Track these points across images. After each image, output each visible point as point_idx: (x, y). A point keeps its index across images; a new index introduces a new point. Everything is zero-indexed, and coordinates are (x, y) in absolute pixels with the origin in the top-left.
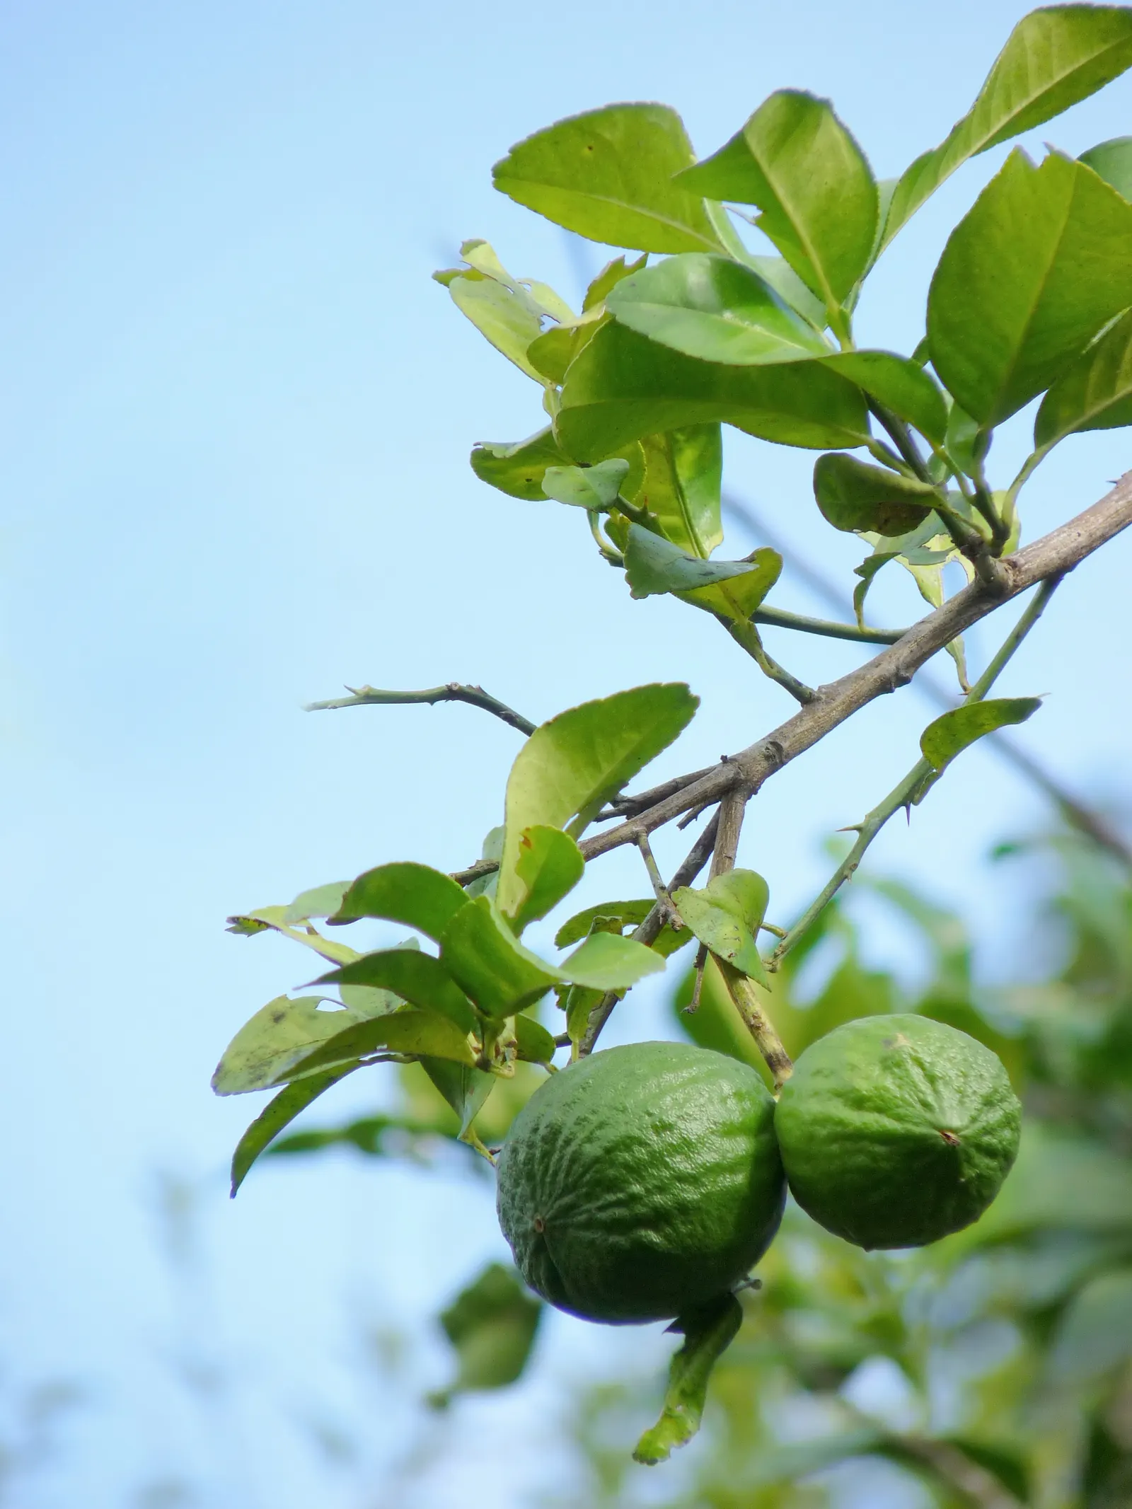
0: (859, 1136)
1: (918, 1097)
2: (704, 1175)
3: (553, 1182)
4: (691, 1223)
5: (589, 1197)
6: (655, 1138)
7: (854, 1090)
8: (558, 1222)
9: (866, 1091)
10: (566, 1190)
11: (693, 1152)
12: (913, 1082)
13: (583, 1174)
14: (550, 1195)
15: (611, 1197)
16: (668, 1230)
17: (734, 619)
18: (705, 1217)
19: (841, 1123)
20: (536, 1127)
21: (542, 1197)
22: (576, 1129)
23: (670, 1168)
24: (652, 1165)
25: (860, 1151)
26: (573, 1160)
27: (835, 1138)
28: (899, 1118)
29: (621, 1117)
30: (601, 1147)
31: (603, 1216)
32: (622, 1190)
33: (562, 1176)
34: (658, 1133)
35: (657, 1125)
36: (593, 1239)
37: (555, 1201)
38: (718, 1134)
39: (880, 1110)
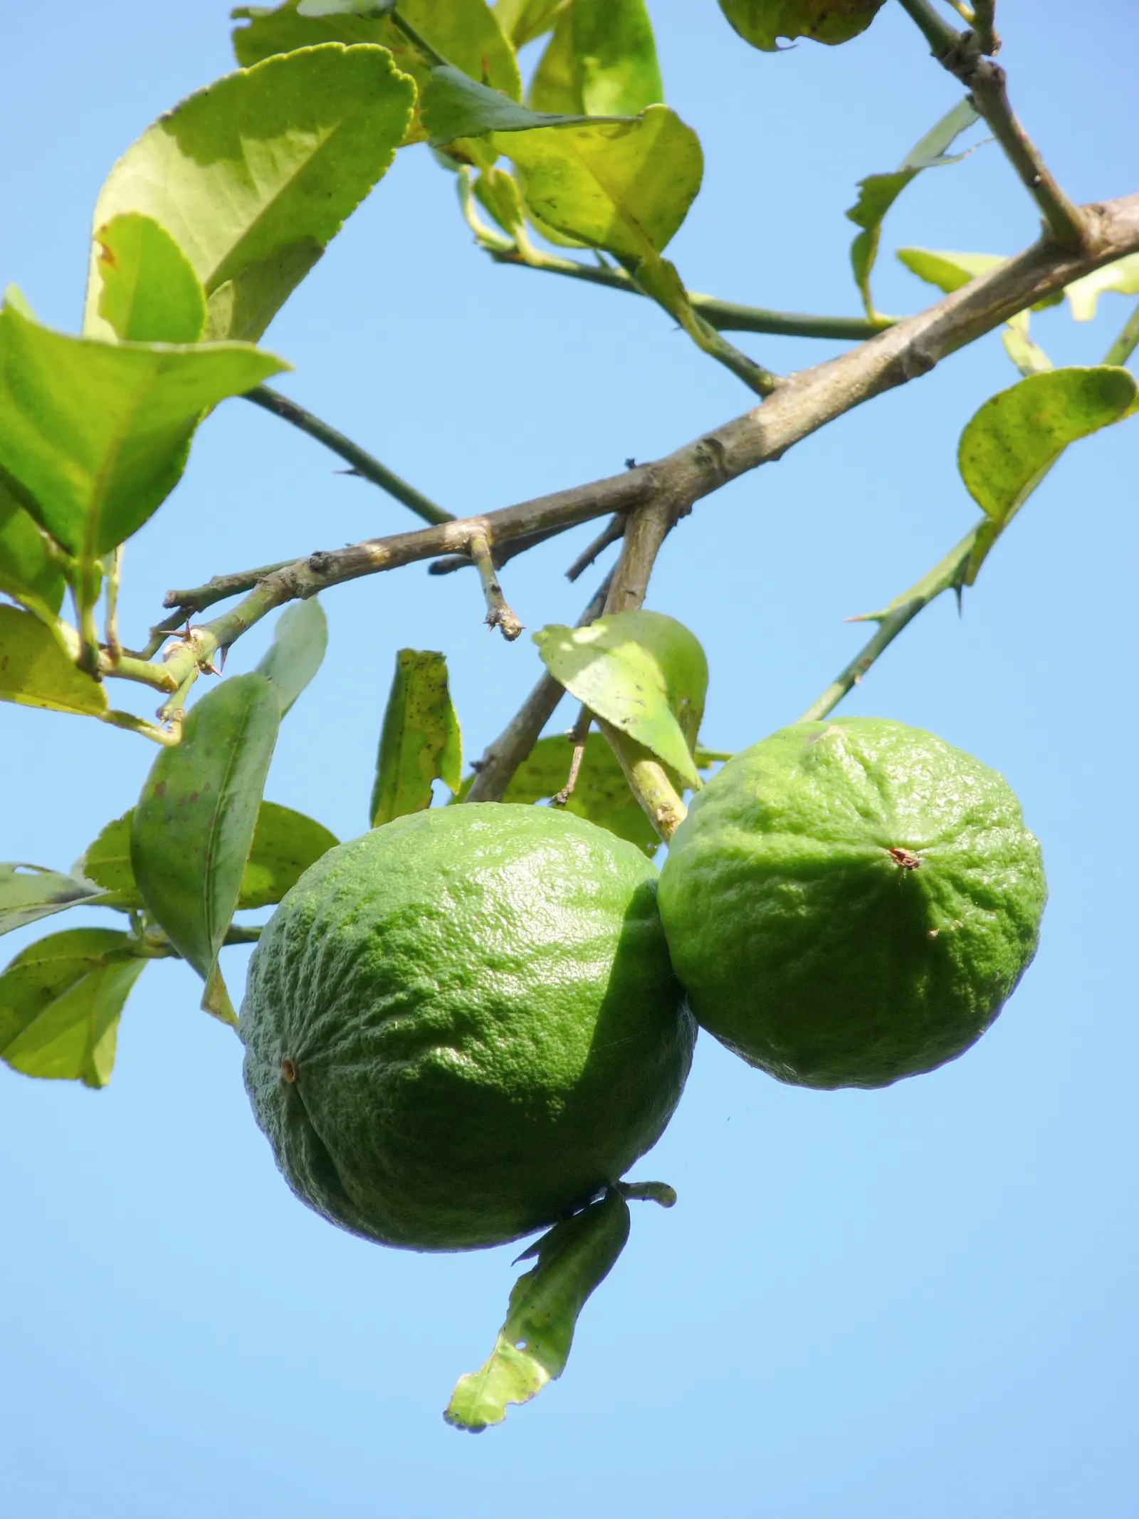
0: (765, 871)
1: (855, 804)
2: (532, 959)
3: (305, 997)
4: (514, 1034)
5: (354, 1007)
6: (453, 905)
7: (757, 803)
8: (313, 1060)
9: (775, 802)
10: (324, 1004)
11: (515, 926)
12: (847, 784)
13: (345, 971)
14: (302, 1018)
15: (389, 1001)
16: (478, 1046)
17: (640, 257)
18: (537, 1024)
19: (736, 855)
20: (282, 923)
21: (291, 1024)
22: (333, 908)
23: (477, 947)
24: (450, 946)
25: (767, 895)
26: (330, 955)
27: (729, 881)
28: (826, 837)
29: (400, 880)
30: (369, 926)
31: (377, 1032)
32: (403, 987)
33: (315, 982)
34: (457, 898)
35: (456, 886)
36: (365, 1073)
37: (309, 1024)
38: (556, 901)
39: (797, 829)
